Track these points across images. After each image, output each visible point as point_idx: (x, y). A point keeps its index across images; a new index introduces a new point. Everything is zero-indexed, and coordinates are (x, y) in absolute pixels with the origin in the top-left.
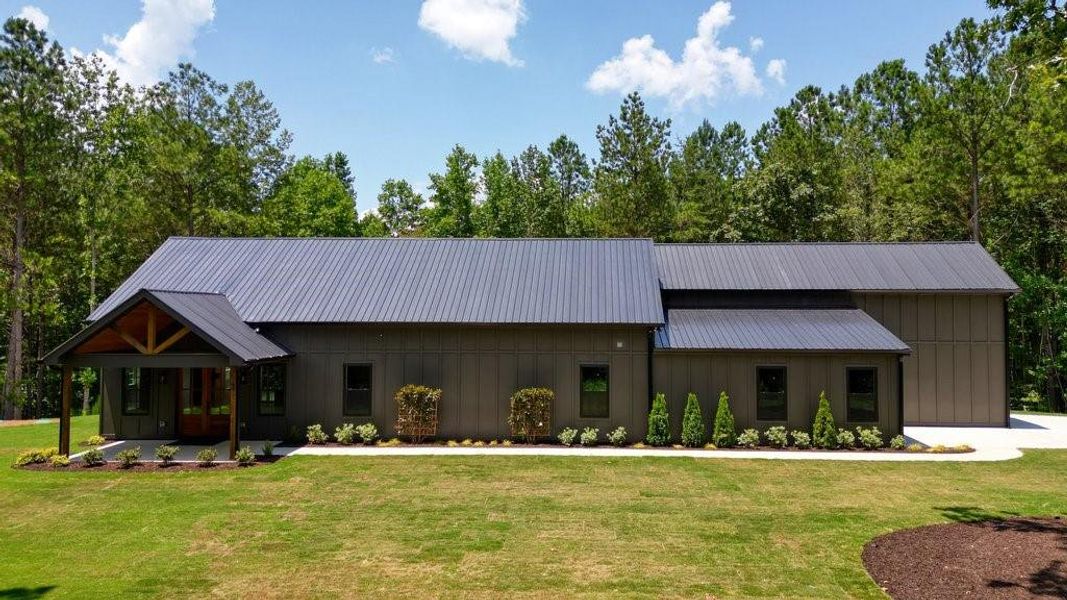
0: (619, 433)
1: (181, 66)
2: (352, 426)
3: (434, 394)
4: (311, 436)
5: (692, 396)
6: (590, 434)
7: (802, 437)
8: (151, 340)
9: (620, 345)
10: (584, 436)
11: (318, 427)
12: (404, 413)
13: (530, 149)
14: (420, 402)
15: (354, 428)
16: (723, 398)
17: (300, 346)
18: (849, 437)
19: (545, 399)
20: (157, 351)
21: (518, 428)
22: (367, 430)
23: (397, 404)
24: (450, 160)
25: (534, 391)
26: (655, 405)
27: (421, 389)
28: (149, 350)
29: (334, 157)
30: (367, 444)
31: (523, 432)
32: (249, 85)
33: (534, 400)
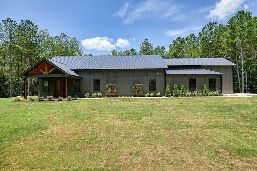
0: (159, 94)
1: (62, 33)
2: (96, 93)
3: (115, 86)
4: (86, 95)
5: (175, 85)
6: (152, 94)
7: (200, 94)
8: (46, 71)
9: (158, 74)
10: (151, 95)
11: (88, 93)
12: (108, 90)
13: (127, 50)
14: (112, 87)
15: (96, 94)
16: (183, 85)
17: (83, 75)
18: (211, 93)
19: (141, 86)
20: (48, 73)
21: (135, 93)
22: (100, 94)
23: (106, 88)
24: (112, 52)
25: (139, 84)
26: (167, 87)
27: (112, 84)
28: (46, 73)
29: (90, 54)
30: (99, 97)
31: (136, 94)
32: (75, 38)
33: (138, 87)
